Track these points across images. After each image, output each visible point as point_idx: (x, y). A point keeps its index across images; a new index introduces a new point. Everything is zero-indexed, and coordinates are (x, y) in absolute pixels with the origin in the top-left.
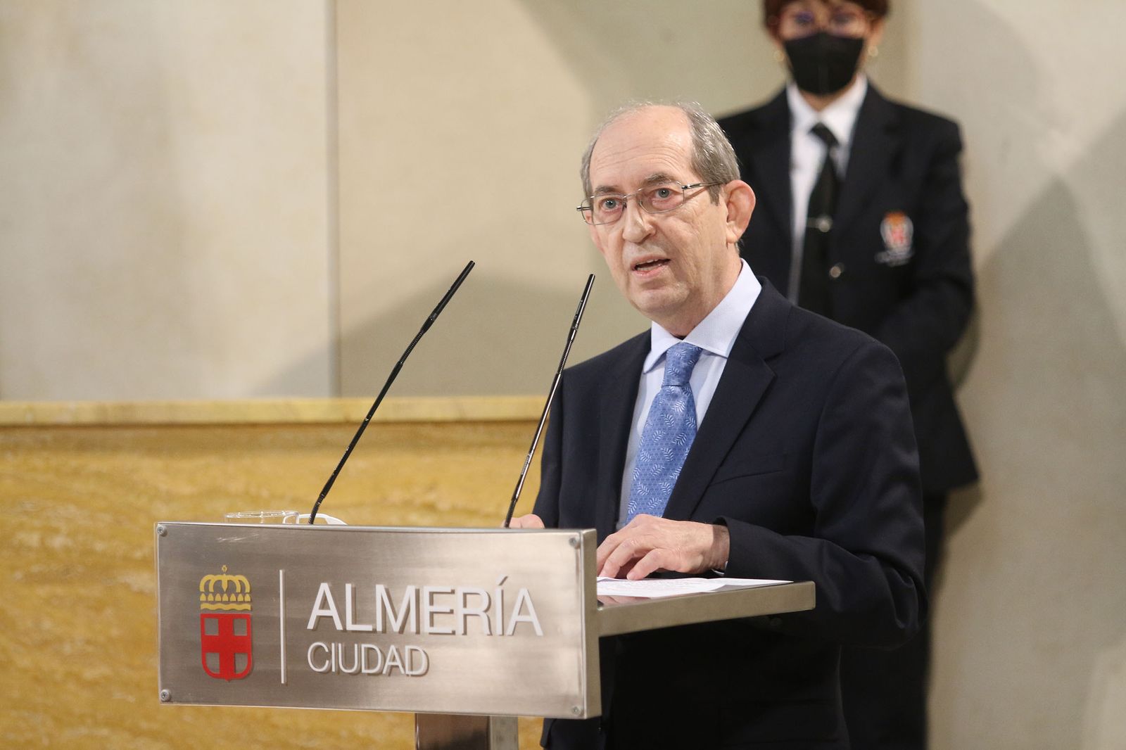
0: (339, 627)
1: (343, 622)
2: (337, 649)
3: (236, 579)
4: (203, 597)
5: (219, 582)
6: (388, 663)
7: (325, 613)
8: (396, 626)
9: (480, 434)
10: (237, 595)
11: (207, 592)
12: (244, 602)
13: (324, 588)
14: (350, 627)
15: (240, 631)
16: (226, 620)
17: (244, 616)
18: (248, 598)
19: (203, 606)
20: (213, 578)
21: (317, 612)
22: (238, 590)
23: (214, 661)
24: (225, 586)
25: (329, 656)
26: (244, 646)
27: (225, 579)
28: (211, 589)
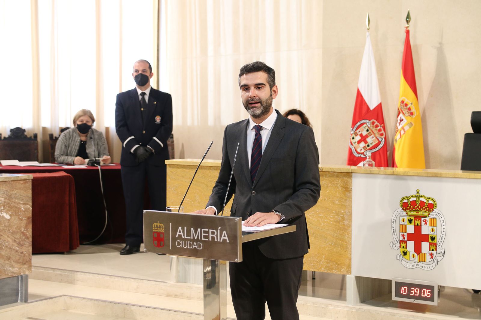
0: (183, 237)
1: (184, 237)
2: (182, 242)
3: (161, 224)
4: (153, 228)
5: (157, 225)
6: (194, 246)
7: (180, 234)
8: (196, 238)
10: (161, 228)
11: (154, 227)
12: (162, 230)
13: (180, 228)
14: (186, 237)
15: (161, 236)
16: (159, 234)
17: (162, 233)
18: (163, 229)
19: (154, 230)
20: (156, 224)
21: (178, 233)
22: (161, 227)
23: (156, 242)
24: (158, 226)
25: (181, 244)
26: (162, 240)
27: (158, 224)
28: (155, 227)
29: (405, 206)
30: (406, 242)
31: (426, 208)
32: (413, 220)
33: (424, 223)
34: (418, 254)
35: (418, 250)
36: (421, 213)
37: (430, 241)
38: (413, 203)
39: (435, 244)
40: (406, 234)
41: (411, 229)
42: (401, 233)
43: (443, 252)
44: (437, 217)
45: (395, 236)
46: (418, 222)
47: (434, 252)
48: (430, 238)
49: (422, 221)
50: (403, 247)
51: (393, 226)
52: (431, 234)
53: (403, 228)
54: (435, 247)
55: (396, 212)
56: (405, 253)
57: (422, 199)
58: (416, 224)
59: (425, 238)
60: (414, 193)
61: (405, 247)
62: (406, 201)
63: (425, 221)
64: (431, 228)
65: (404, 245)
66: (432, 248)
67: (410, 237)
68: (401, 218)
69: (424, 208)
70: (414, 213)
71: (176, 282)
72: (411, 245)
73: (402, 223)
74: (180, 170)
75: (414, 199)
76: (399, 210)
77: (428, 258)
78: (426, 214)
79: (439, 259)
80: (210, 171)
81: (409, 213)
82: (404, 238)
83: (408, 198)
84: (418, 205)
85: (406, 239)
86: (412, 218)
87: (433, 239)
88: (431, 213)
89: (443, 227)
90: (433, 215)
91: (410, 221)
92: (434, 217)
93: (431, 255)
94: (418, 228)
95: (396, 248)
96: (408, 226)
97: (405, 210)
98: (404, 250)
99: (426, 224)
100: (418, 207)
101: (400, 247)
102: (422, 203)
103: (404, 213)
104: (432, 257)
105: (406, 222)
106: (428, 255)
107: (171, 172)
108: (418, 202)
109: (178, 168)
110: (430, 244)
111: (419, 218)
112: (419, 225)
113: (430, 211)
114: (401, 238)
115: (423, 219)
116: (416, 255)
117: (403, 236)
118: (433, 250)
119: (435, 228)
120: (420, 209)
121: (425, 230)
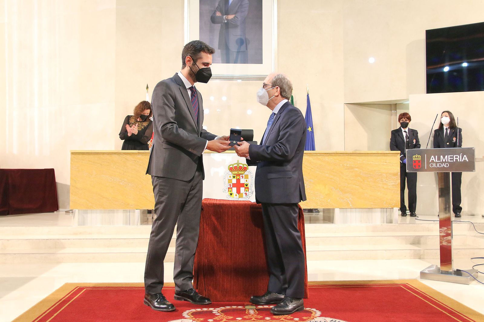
9: (391, 155)
11: (414, 158)
20: (415, 156)
29: (231, 169)
30: (232, 188)
31: (242, 170)
32: (236, 176)
33: (242, 177)
34: (239, 194)
35: (238, 192)
36: (240, 172)
37: (245, 186)
38: (236, 167)
39: (248, 188)
40: (231, 184)
41: (234, 181)
42: (229, 184)
43: (252, 192)
44: (249, 174)
45: (226, 186)
46: (238, 177)
47: (247, 192)
48: (245, 185)
49: (241, 176)
50: (230, 191)
51: (224, 180)
52: (246, 183)
53: (230, 181)
54: (248, 189)
55: (226, 173)
56: (231, 194)
57: (240, 165)
58: (237, 179)
59: (243, 185)
60: (236, 162)
61: (231, 191)
62: (231, 166)
63: (242, 176)
64: (245, 180)
65: (231, 190)
66: (246, 190)
67: (234, 185)
68: (229, 176)
69: (242, 169)
70: (236, 173)
71: (79, 225)
72: (234, 190)
73: (229, 178)
74: (80, 156)
75: (236, 165)
76: (227, 172)
77: (244, 195)
78: (243, 173)
79: (250, 195)
80: (104, 156)
81: (233, 173)
82: (231, 186)
83: (233, 165)
84: (238, 168)
85: (232, 187)
86: (235, 175)
87: (247, 185)
88: (245, 172)
89: (252, 179)
90: (246, 173)
91: (234, 177)
92: (247, 174)
93: (246, 194)
94: (238, 180)
95: (226, 192)
96: (233, 180)
97: (231, 171)
98: (230, 192)
99: (243, 178)
100: (238, 169)
101: (228, 191)
102: (240, 167)
103: (231, 173)
104: (246, 195)
105: (232, 178)
106: (244, 194)
107: (74, 157)
108: (238, 167)
109: (79, 155)
110: (245, 188)
111: (239, 175)
112: (239, 178)
113: (245, 171)
114: (229, 186)
115: (241, 175)
116: (237, 194)
117: (230, 185)
118: (247, 191)
119: (247, 180)
120: (239, 170)
121: (242, 181)
